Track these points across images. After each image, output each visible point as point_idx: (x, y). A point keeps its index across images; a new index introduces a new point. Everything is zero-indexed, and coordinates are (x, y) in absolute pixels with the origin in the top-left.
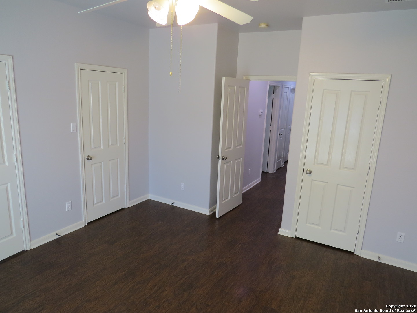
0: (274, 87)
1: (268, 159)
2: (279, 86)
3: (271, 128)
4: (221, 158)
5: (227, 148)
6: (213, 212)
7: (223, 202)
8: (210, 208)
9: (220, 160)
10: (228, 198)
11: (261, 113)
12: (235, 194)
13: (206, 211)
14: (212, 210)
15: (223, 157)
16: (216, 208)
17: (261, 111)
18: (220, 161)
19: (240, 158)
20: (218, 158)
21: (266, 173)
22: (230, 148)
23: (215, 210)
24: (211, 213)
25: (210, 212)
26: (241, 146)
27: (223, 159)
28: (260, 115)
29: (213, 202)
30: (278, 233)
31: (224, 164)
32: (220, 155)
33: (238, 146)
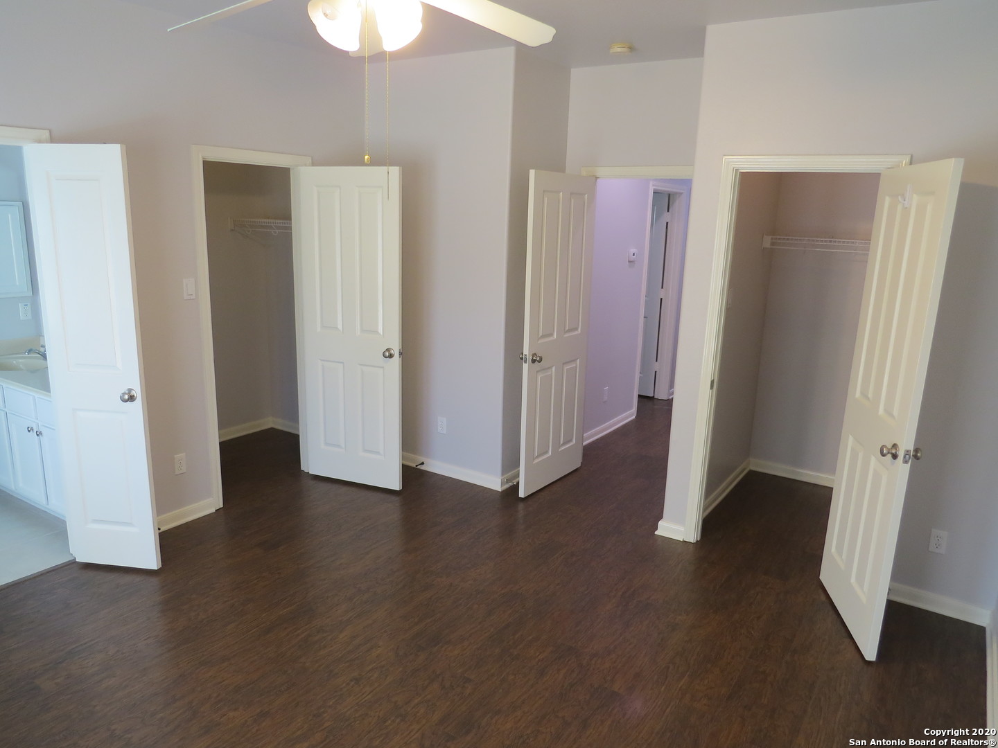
0: (669, 195)
1: (656, 366)
2: (682, 193)
3: (662, 294)
4: (529, 358)
5: (543, 336)
6: (511, 484)
7: (537, 461)
8: (503, 474)
9: (526, 362)
10: (546, 452)
11: (634, 254)
12: (565, 443)
13: (494, 482)
14: (508, 481)
15: (533, 356)
16: (518, 475)
17: (633, 250)
18: (525, 367)
19: (575, 360)
20: (522, 359)
21: (652, 399)
22: (551, 335)
23: (517, 480)
24: (507, 486)
25: (502, 484)
26: (576, 333)
27: (534, 361)
28: (629, 262)
29: (510, 461)
30: (656, 533)
31: (537, 372)
32: (526, 351)
33: (569, 331)
